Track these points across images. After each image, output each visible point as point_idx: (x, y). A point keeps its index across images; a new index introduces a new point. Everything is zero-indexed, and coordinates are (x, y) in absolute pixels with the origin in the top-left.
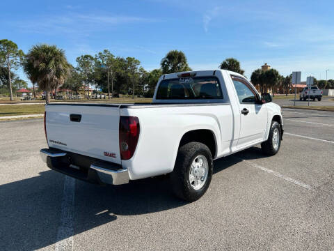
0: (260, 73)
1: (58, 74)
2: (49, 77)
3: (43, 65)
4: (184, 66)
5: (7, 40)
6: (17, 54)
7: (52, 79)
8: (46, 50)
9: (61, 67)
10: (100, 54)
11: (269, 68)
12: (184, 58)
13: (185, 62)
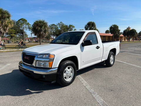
0: (127, 31)
1: (45, 32)
2: (42, 33)
3: (39, 28)
4: (95, 28)
5: (23, 19)
6: (27, 24)
7: (43, 34)
8: (40, 22)
9: (46, 29)
10: (59, 23)
11: (131, 29)
12: (94, 24)
13: (95, 26)
